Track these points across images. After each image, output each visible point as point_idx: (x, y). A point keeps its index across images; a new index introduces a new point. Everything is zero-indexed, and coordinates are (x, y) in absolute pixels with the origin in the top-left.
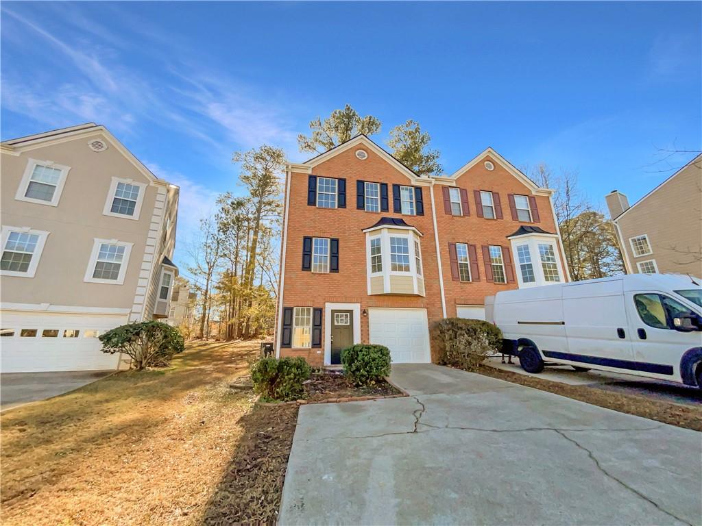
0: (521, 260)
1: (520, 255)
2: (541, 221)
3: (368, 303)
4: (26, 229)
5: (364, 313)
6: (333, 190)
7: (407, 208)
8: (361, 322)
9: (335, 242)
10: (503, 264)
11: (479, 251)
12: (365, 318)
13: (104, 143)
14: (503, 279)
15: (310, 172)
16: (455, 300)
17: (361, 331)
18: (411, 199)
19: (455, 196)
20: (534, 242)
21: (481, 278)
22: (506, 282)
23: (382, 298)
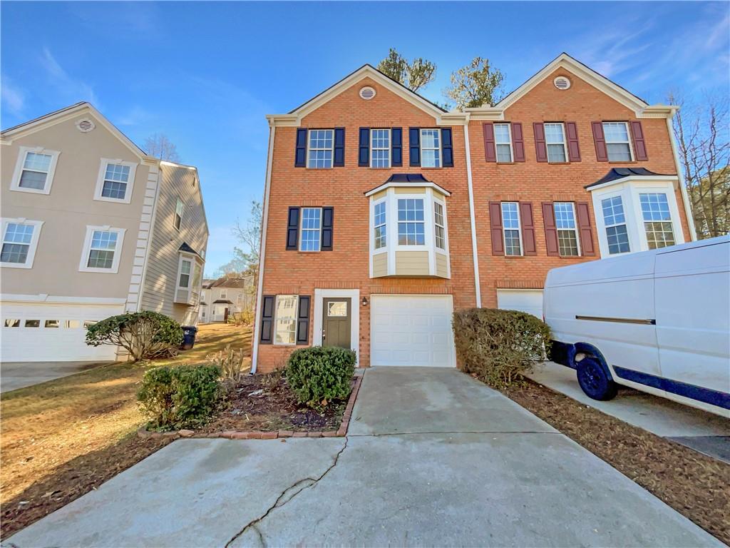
0: (608, 221)
1: (607, 212)
2: (650, 158)
3: (369, 288)
4: (21, 220)
5: (365, 301)
6: (328, 144)
7: (429, 159)
8: (360, 313)
9: (328, 212)
10: (576, 229)
11: (538, 212)
12: (364, 308)
13: (91, 123)
14: (576, 250)
15: (298, 124)
16: (496, 282)
17: (360, 324)
18: (436, 145)
19: (502, 136)
20: (632, 191)
21: (538, 250)
22: (580, 255)
23: (388, 282)
